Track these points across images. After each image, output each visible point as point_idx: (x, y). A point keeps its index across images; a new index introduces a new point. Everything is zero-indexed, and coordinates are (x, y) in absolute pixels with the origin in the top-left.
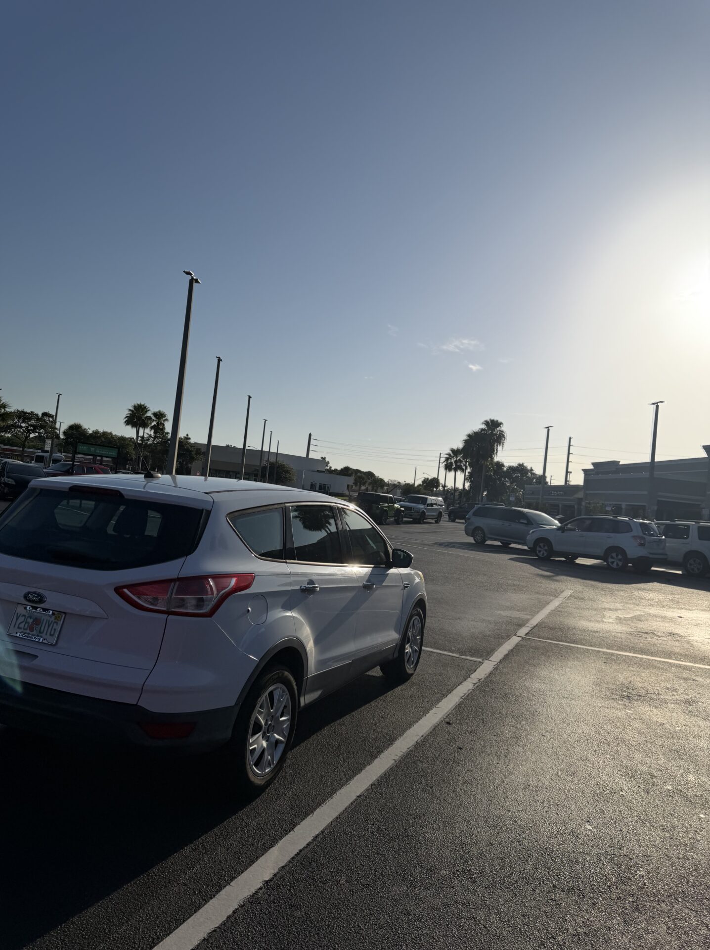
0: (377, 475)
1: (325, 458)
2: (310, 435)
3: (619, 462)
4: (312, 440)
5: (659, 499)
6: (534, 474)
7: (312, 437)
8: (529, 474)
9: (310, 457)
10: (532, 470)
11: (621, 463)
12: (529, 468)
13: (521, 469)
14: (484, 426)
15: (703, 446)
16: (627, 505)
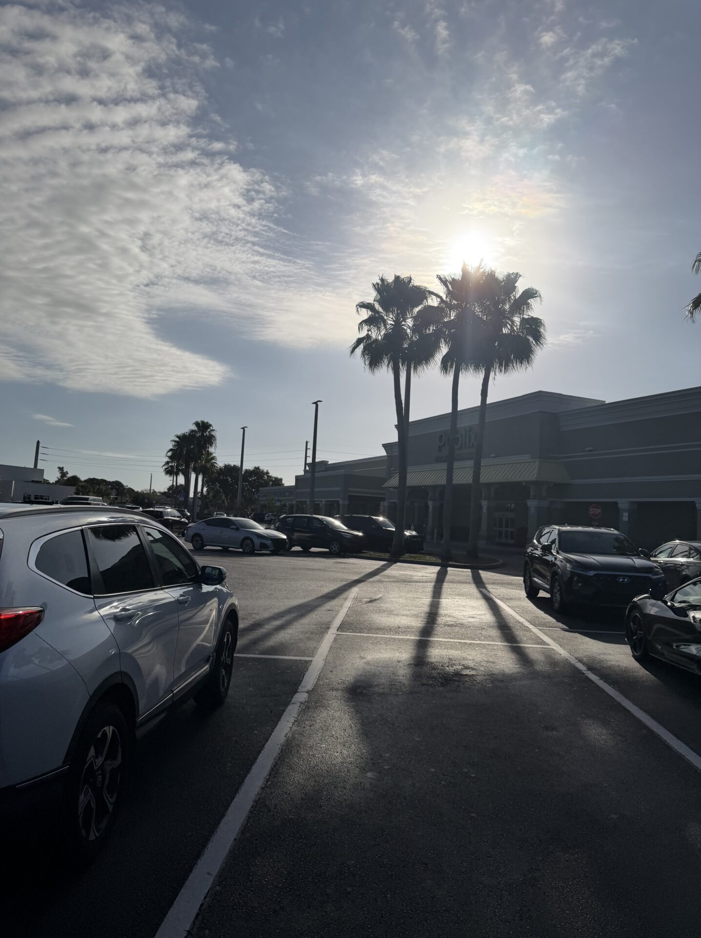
0: (125, 484)
1: (63, 468)
2: (38, 443)
3: (328, 461)
4: (40, 449)
5: (350, 494)
6: (271, 477)
7: (40, 445)
8: (266, 477)
9: (38, 468)
10: (267, 473)
11: (329, 463)
12: (265, 471)
13: (257, 472)
14: (194, 428)
15: (383, 445)
16: (326, 501)
